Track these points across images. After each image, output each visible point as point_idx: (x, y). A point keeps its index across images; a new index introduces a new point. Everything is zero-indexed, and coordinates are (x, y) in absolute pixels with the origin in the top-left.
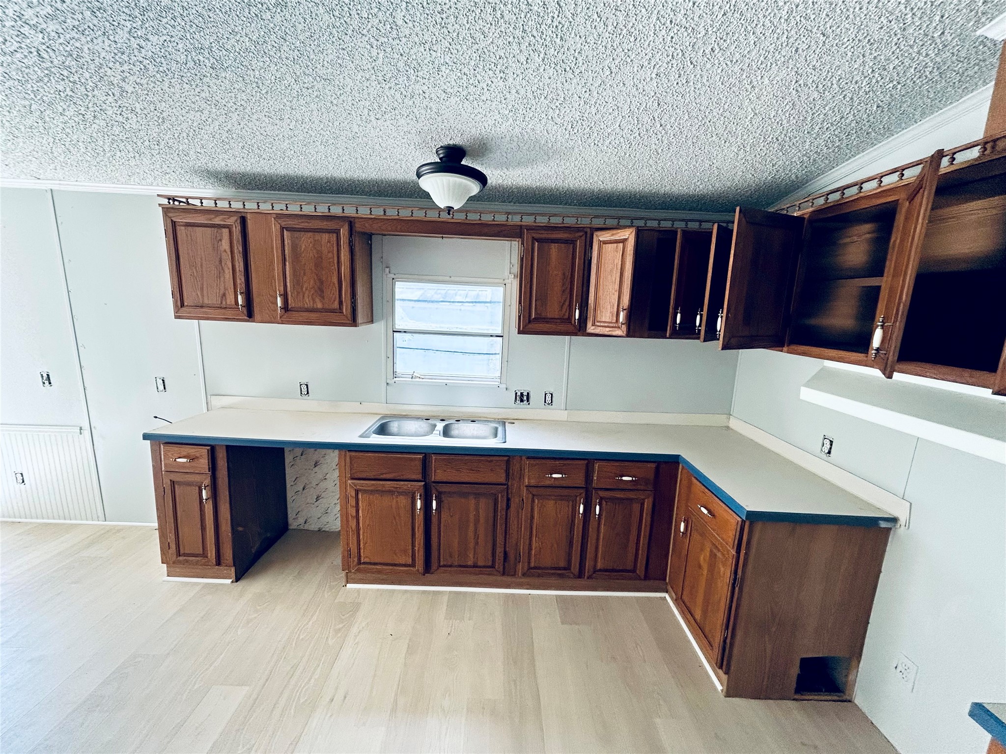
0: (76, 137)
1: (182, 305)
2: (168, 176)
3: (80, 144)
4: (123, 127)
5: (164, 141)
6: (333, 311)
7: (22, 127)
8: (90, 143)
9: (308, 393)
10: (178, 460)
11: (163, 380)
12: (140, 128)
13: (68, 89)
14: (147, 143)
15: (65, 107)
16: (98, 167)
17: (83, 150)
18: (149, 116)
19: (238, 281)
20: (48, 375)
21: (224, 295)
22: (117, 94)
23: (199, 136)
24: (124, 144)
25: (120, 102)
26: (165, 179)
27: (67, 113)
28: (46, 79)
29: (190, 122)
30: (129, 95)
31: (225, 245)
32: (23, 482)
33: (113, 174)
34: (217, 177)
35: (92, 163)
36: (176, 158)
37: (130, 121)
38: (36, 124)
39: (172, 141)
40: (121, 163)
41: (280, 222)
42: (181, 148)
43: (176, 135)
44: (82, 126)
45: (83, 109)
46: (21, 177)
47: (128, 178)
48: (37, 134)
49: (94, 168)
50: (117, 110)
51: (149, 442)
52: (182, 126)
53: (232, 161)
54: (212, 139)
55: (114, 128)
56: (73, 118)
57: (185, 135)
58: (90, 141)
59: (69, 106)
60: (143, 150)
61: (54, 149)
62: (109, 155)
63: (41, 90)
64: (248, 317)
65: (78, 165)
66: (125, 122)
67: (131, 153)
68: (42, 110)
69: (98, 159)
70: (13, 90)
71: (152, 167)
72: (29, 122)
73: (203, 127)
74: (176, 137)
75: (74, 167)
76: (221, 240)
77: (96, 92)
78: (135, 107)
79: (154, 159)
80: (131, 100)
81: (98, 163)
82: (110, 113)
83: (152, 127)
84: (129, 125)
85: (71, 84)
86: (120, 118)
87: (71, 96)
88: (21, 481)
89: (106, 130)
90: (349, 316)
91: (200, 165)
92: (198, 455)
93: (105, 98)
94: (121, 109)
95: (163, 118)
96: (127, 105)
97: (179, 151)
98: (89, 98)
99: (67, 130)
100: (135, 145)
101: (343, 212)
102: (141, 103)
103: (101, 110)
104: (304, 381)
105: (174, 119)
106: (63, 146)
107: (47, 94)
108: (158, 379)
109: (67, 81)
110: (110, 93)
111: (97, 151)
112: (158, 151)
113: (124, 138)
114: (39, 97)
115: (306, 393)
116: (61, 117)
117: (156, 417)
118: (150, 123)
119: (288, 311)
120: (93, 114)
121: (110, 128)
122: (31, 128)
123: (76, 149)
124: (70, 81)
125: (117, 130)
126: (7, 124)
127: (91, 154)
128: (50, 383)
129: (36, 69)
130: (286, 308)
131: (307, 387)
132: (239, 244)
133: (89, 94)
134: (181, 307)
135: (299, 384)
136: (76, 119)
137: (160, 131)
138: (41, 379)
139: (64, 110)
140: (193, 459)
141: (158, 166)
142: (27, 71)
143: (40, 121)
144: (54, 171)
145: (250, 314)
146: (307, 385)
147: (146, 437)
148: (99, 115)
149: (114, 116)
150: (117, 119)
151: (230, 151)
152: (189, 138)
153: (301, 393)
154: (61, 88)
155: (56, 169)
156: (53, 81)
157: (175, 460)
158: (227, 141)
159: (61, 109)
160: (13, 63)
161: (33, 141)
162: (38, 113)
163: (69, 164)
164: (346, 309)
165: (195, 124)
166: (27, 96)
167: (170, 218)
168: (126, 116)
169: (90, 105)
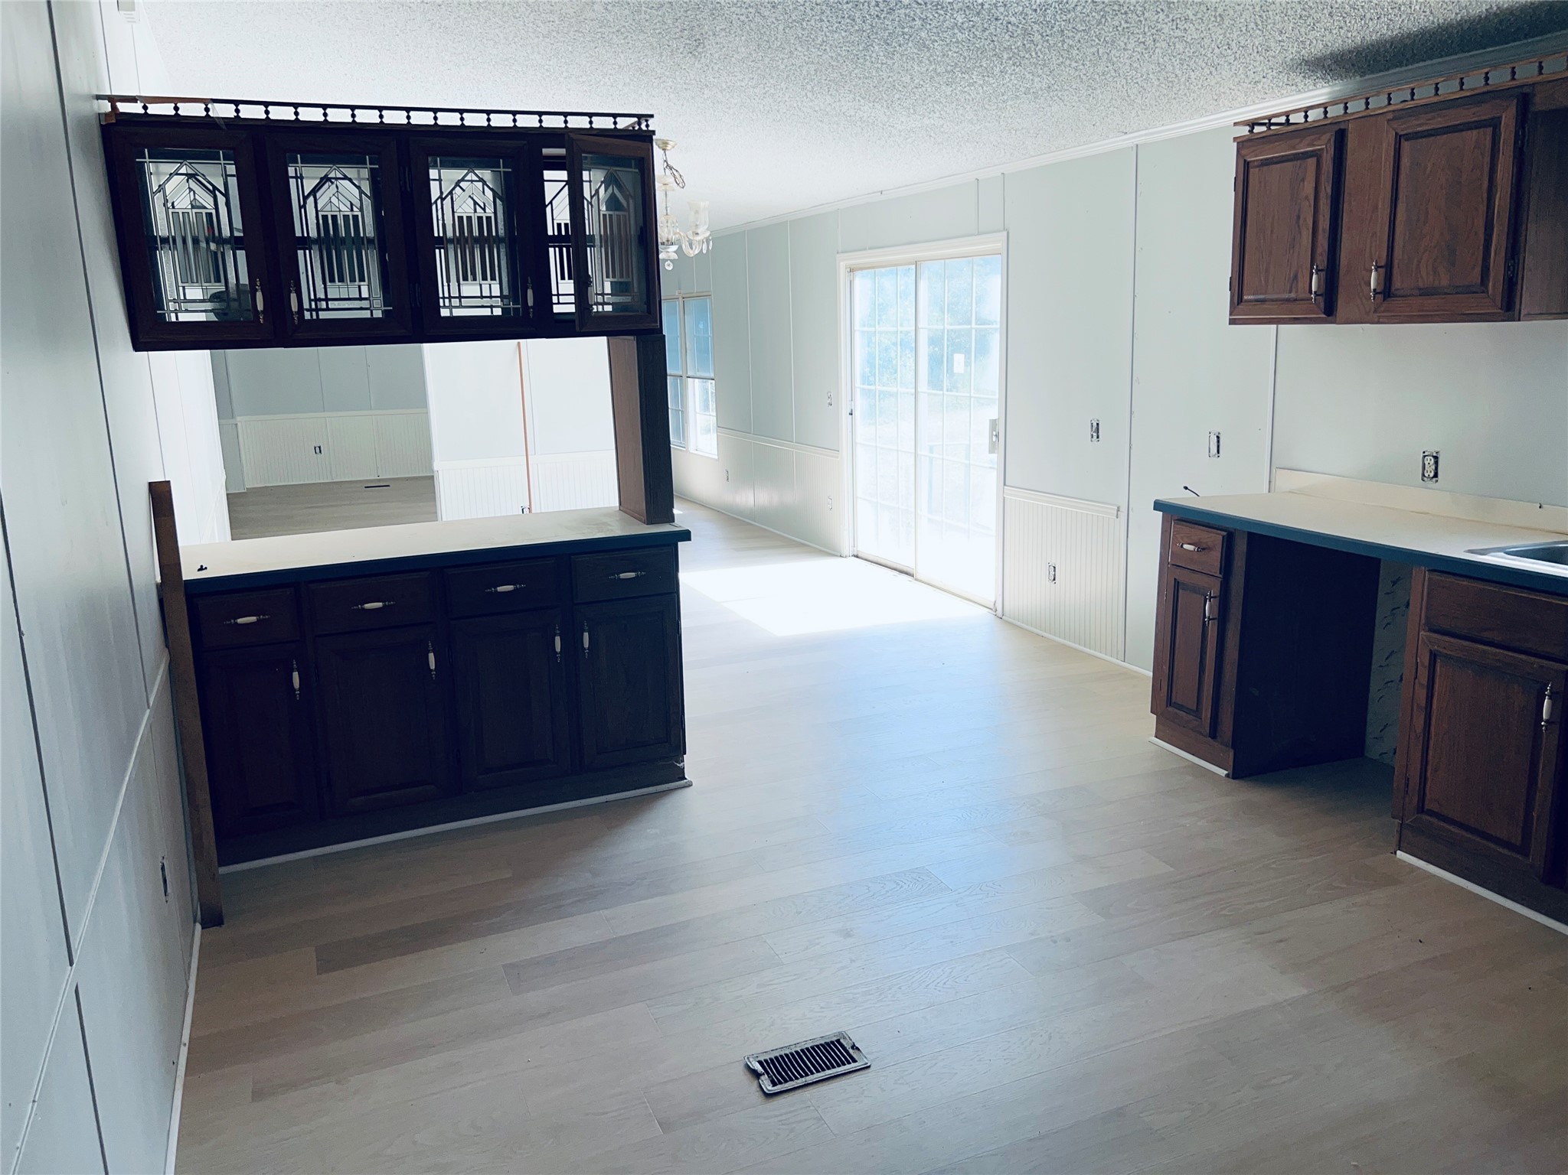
0: (1145, 70)
1: (1240, 300)
2: (1260, 86)
3: (1151, 76)
4: (1186, 41)
5: (1235, 41)
6: (1469, 290)
7: (1096, 76)
8: (1159, 71)
9: (1436, 475)
10: (1185, 546)
11: (1218, 437)
12: (1202, 35)
13: (1123, 22)
14: (1217, 51)
15: (1126, 41)
16: (1178, 100)
17: (1157, 83)
18: (1204, 19)
19: (1319, 250)
20: (1098, 424)
21: (1296, 277)
22: (1166, 9)
23: (1269, 21)
24: (1193, 61)
25: (1171, 16)
26: (1259, 91)
27: (1129, 46)
28: (1103, 20)
29: (1251, 8)
30: (1176, 5)
31: (1309, 188)
32: (1054, 580)
33: (1197, 102)
34: (1324, 66)
35: (1170, 96)
36: (1258, 58)
37: (1189, 32)
38: (1106, 69)
39: (1242, 37)
40: (1200, 86)
41: (1395, 126)
42: (1257, 43)
43: (1244, 29)
44: (1146, 55)
45: (1141, 36)
46: (1110, 137)
47: (1216, 103)
48: (1110, 80)
49: (1174, 101)
50: (1172, 25)
51: (1160, 514)
52: (1244, 16)
53: (1329, 37)
54: (1286, 18)
55: (1177, 46)
56: (1135, 49)
57: (1252, 25)
58: (1159, 69)
59: (1128, 39)
60: (1216, 61)
61: (1129, 90)
62: (1184, 79)
63: (1103, 32)
64: (1325, 313)
65: (1157, 104)
66: (1184, 35)
67: (1206, 70)
68: (1108, 51)
69: (1174, 89)
70: (1082, 41)
71: (1236, 80)
72: (1100, 69)
73: (1268, 9)
74: (1244, 31)
75: (1154, 108)
76: (1303, 180)
77: (1147, 15)
78: (1188, 15)
79: (1233, 68)
80: (1180, 9)
81: (1175, 94)
82: (1166, 31)
83: (1213, 29)
84: (1190, 37)
85: (1124, 16)
86: (1178, 33)
87: (1127, 28)
88: (1053, 578)
89: (1170, 51)
90: (1499, 299)
91: (1291, 57)
92: (1210, 544)
93: (1156, 17)
94: (1175, 23)
95: (1220, 15)
96: (1179, 16)
97: (1257, 48)
98: (1143, 23)
99: (1135, 65)
100: (1206, 59)
101: (1487, 84)
102: (1191, 8)
103: (1157, 31)
104: (1432, 449)
105: (1232, 12)
106: (1136, 85)
107: (1108, 34)
108: (1212, 435)
109: (1120, 15)
110: (1159, 10)
111: (1170, 79)
112: (1233, 56)
113: (1191, 54)
114: (1102, 40)
115: (1432, 475)
116: (1126, 53)
117: (1186, 488)
118: (1210, 26)
119: (1389, 297)
120: (1151, 38)
121: (1173, 48)
122: (1103, 74)
123: (1149, 84)
124: (1121, 13)
125: (1180, 46)
126: (1084, 78)
127: (1166, 85)
128: (1098, 437)
129: (1094, 14)
130: (1387, 291)
131: (1436, 463)
132: (1328, 182)
133: (1142, 19)
134: (1238, 305)
135: (1422, 455)
136: (1139, 50)
137: (1223, 31)
138: (1090, 429)
139: (1125, 44)
140: (1202, 548)
141: (1243, 76)
142: (1088, 19)
143: (1109, 65)
144: (1136, 118)
145: (1329, 308)
146: (1436, 458)
147: (1158, 506)
148: (1157, 37)
149: (1171, 32)
150: (1176, 35)
151: (1317, 25)
152: (1259, 27)
153: (1423, 475)
154: (1117, 23)
155: (1138, 116)
156: (1109, 19)
157: (1182, 546)
158: (1307, 14)
159: (1122, 44)
160: (1077, 17)
161: (1108, 88)
162: (1106, 56)
163: (1148, 105)
164: (1496, 283)
165: (1257, 9)
166: (1093, 43)
167: (1243, 157)
168: (1182, 28)
169: (1146, 30)
